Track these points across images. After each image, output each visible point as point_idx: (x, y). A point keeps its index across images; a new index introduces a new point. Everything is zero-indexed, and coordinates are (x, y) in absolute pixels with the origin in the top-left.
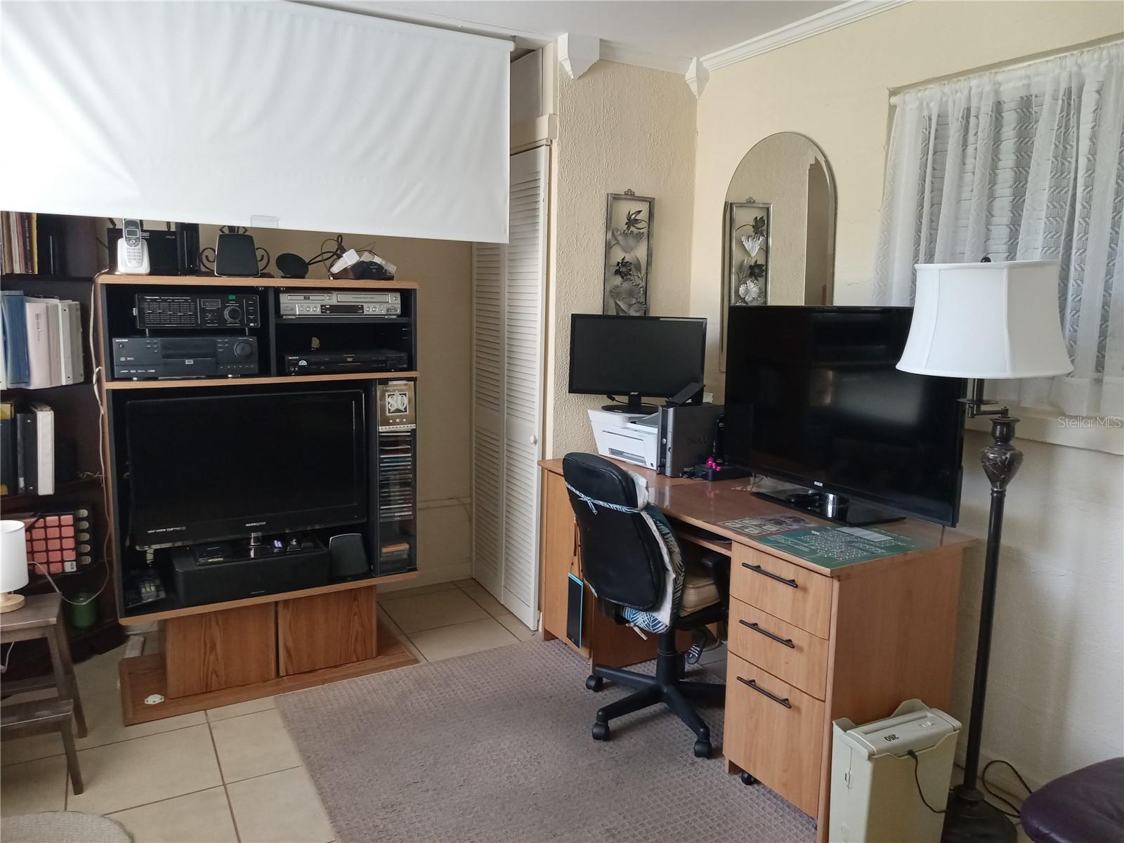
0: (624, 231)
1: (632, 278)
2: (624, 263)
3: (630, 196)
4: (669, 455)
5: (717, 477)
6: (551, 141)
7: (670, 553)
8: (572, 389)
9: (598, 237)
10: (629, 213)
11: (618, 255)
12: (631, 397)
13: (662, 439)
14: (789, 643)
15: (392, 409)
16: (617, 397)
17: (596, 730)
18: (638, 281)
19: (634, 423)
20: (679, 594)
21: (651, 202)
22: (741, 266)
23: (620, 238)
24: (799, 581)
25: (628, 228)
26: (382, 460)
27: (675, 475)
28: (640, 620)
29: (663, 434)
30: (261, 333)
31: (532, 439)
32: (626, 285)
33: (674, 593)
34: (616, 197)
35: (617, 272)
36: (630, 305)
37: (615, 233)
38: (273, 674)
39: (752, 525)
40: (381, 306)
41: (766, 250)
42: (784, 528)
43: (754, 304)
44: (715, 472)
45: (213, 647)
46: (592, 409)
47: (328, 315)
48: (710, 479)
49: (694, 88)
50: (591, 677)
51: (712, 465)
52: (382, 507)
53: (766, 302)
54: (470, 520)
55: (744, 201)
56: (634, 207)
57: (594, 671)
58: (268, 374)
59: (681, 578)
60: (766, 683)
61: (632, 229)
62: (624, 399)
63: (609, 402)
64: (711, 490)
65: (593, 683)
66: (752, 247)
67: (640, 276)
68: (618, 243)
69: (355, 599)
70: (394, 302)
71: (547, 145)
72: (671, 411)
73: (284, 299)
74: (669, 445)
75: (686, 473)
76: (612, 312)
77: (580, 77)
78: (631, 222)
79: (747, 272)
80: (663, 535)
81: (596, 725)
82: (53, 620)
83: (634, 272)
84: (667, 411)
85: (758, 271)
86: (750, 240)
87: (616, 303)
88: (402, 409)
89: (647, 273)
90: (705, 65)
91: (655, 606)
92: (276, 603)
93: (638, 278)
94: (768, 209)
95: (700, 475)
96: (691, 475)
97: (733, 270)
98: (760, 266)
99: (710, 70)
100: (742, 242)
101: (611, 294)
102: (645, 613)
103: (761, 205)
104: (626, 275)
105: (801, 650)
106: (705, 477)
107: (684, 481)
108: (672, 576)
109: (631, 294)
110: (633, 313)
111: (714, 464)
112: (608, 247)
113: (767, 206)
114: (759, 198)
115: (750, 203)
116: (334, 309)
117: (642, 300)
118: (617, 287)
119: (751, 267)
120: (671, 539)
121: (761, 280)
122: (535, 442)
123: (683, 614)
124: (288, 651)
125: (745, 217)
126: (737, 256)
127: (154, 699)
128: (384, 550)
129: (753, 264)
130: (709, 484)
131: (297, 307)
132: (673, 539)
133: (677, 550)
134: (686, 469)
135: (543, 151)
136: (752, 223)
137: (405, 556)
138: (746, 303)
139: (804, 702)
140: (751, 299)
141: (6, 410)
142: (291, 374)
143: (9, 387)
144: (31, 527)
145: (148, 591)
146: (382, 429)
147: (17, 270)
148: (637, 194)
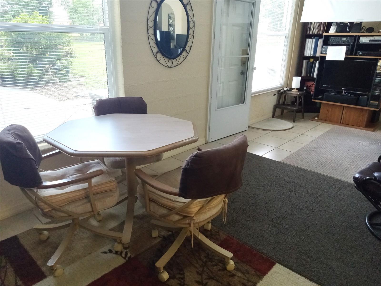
26: (376, 79)
30: (353, 46)
45: (329, 112)
47: (371, 42)
52: (373, 91)
58: (352, 55)
69: (362, 112)
73: (361, 38)
82: (298, 94)
92: (344, 106)
116: (373, 40)
124: (344, 118)
127: (316, 118)
128: (371, 102)
131: (364, 40)
137: (377, 105)
141: (312, 60)
142: (358, 55)
143: (312, 56)
144: (313, 84)
145: (320, 97)
146: (377, 71)
147: (321, 33)
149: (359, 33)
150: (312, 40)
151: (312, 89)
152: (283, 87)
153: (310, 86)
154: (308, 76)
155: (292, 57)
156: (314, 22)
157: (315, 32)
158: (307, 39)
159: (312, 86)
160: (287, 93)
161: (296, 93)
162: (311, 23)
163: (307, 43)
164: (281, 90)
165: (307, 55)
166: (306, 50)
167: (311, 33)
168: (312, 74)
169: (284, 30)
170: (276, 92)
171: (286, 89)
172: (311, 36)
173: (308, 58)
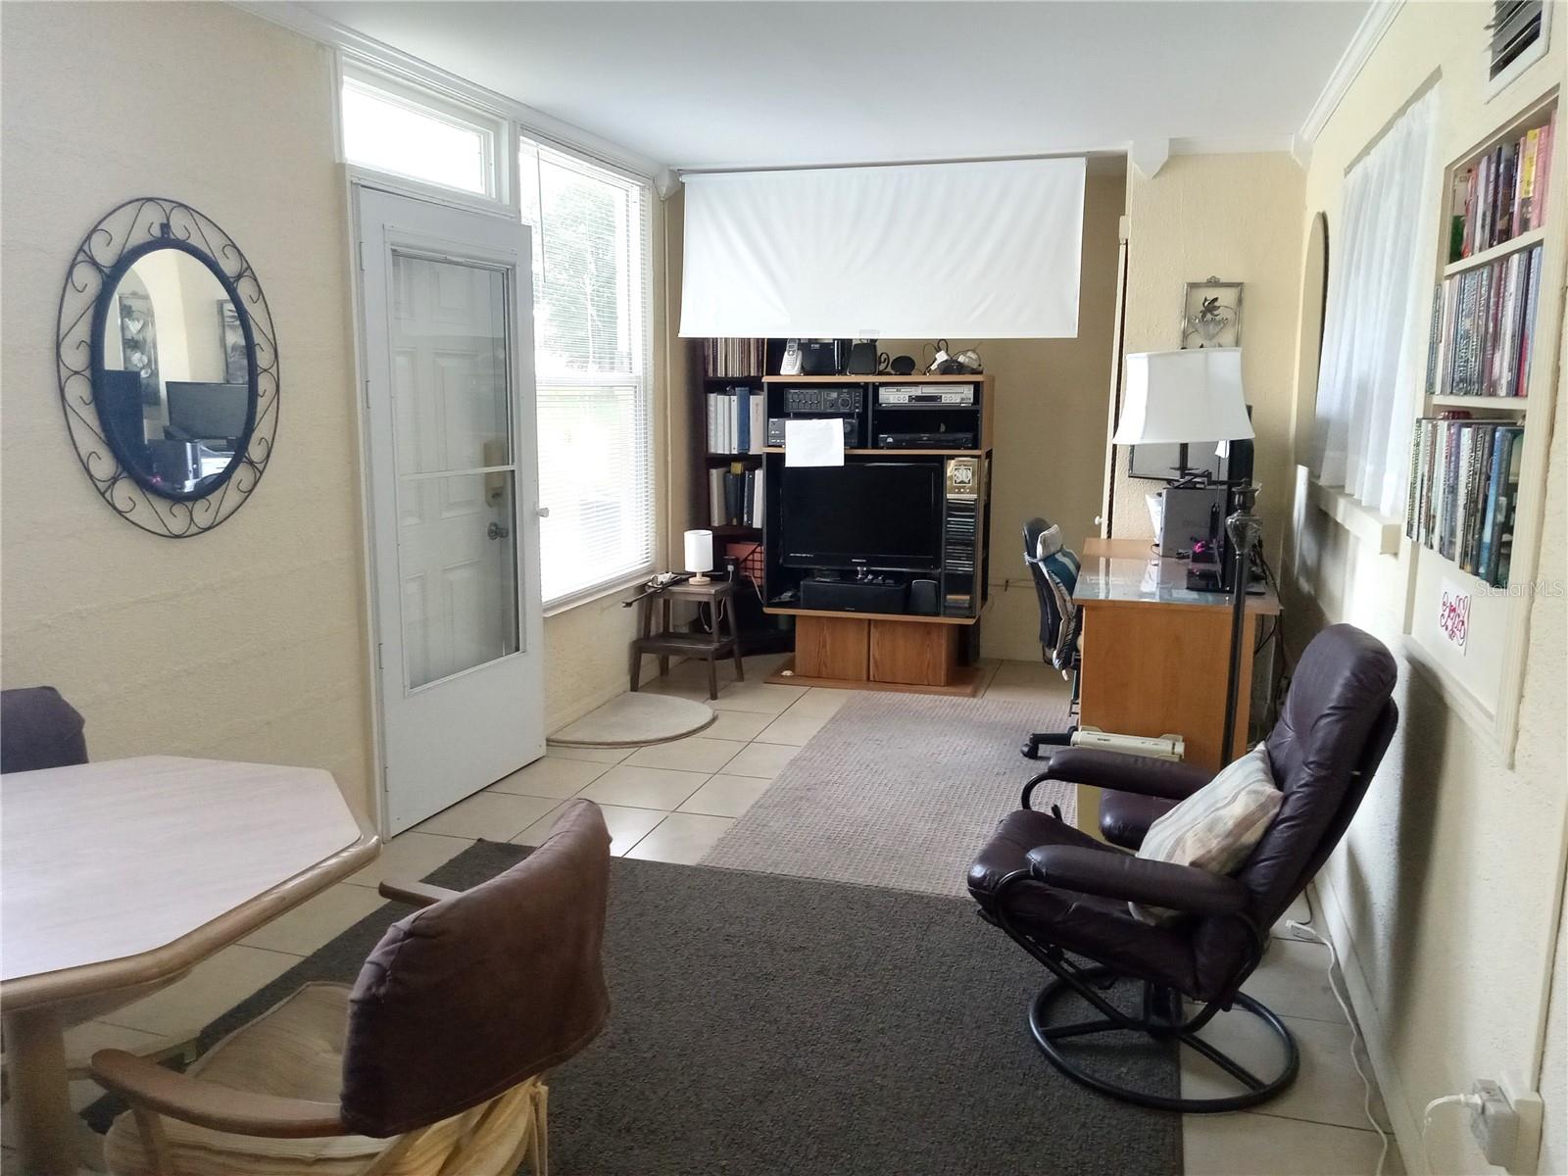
0: (1200, 319)
3: (1214, 283)
4: (1162, 534)
6: (1128, 240)
8: (1132, 475)
9: (1174, 325)
10: (1208, 299)
15: (958, 481)
21: (1242, 286)
23: (1198, 326)
25: (1202, 316)
26: (949, 522)
27: (1166, 554)
30: (862, 417)
34: (1195, 286)
37: (1192, 321)
38: (865, 677)
40: (957, 396)
44: (1195, 553)
45: (824, 646)
46: (1150, 495)
47: (914, 403)
49: (1299, 160)
52: (947, 561)
56: (1211, 294)
58: (866, 447)
61: (1209, 316)
68: (1196, 331)
69: (929, 633)
70: (968, 392)
71: (1124, 244)
73: (882, 391)
75: (1180, 554)
77: (1155, 177)
78: (1211, 306)
82: (713, 591)
88: (967, 481)
92: (870, 620)
96: (1183, 557)
112: (1186, 335)
116: (919, 399)
124: (875, 662)
127: (787, 673)
128: (949, 597)
131: (891, 397)
134: (1179, 551)
137: (967, 605)
141: (737, 468)
142: (882, 448)
143: (735, 452)
144: (753, 552)
145: (787, 596)
146: (949, 496)
147: (752, 374)
148: (1223, 280)
149: (874, 373)
150: (727, 398)
151: (753, 569)
152: (651, 571)
153: (746, 559)
154: (735, 522)
155: (670, 459)
156: (726, 339)
157: (735, 371)
158: (712, 397)
159: (751, 557)
160: (673, 593)
161: (703, 590)
162: (715, 341)
163: (712, 408)
164: (650, 584)
165: (720, 452)
166: (712, 434)
167: (721, 373)
168: (745, 516)
169: (626, 365)
170: (632, 591)
171: (664, 578)
172: (723, 386)
173: (724, 461)
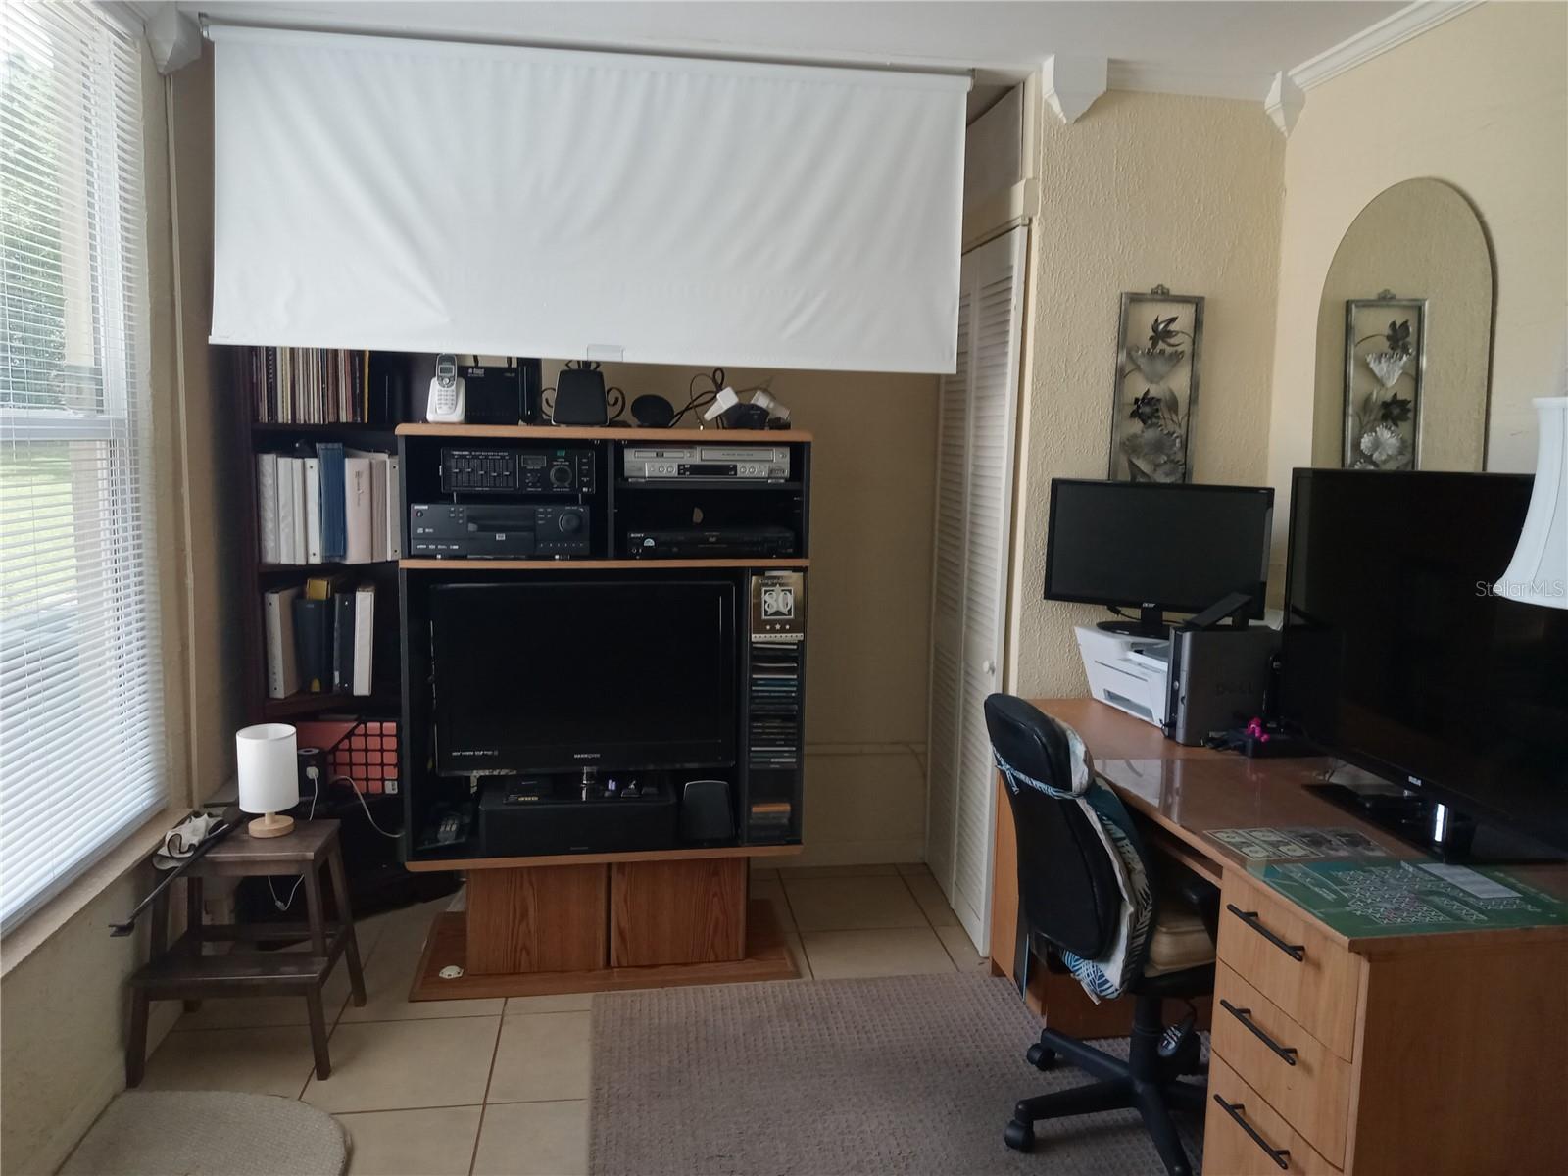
0: (1149, 350)
1: (1162, 422)
2: (1147, 399)
3: (1162, 295)
4: (1182, 708)
5: (1261, 751)
6: (1030, 220)
7: (1128, 871)
8: (1049, 594)
9: (1104, 359)
10: (1157, 320)
11: (1138, 387)
12: (1144, 610)
13: (1173, 683)
14: (1288, 1054)
15: (770, 611)
16: (1125, 610)
17: (1011, 1133)
18: (1171, 427)
19: (1139, 652)
20: (1141, 939)
21: (1198, 303)
22: (1366, 405)
23: (1142, 362)
24: (1312, 951)
25: (1154, 345)
26: (754, 682)
27: (1190, 743)
28: (1084, 971)
29: (1175, 674)
30: (596, 502)
31: (986, 666)
32: (1151, 434)
33: (1131, 938)
34: (1135, 298)
35: (1135, 414)
36: (1157, 466)
37: (1133, 353)
38: (601, 960)
39: (1259, 844)
40: (763, 466)
41: (1416, 377)
42: (1322, 853)
43: (1391, 467)
44: (1257, 742)
45: (525, 915)
46: (1083, 626)
47: (688, 478)
48: (1250, 752)
49: (1279, 120)
50: (1035, 1046)
51: (1254, 732)
52: (753, 749)
53: (1413, 461)
54: (925, 776)
55: (1373, 296)
56: (1165, 311)
57: (1043, 1038)
58: (603, 556)
59: (1146, 916)
60: (1257, 1114)
61: (1161, 345)
62: (1135, 614)
63: (1110, 617)
64: (1250, 770)
65: (1037, 1056)
66: (1388, 372)
67: (1175, 419)
68: (1138, 368)
69: (717, 873)
70: (781, 459)
71: (1024, 226)
72: (1187, 637)
73: (630, 456)
74: (1183, 692)
75: (1212, 739)
76: (1124, 476)
77: (1077, 120)
78: (1161, 334)
79: (1378, 413)
80: (1115, 841)
81: (1013, 1124)
83: (1164, 412)
84: (1181, 636)
85: (1398, 411)
86: (1383, 360)
87: (1132, 464)
88: (785, 611)
89: (1189, 414)
90: (1297, 81)
91: (1101, 953)
92: (609, 865)
93: (1172, 424)
94: (1420, 309)
95: (1232, 745)
96: (1219, 744)
97: (1351, 410)
98: (1404, 403)
99: (1305, 90)
100: (1368, 364)
101: (1126, 447)
102: (1090, 962)
103: (1405, 303)
104: (1149, 418)
105: (1308, 1069)
106: (1242, 750)
107: (1207, 753)
108: (1129, 909)
109: (1158, 447)
110: (1161, 478)
111: (1258, 730)
112: (1121, 375)
113: (1419, 303)
114: (1404, 290)
115: (1385, 300)
116: (696, 469)
117: (1179, 456)
118: (1135, 436)
119: (1385, 405)
120: (1129, 848)
121: (1405, 428)
122: (992, 670)
123: (1150, 973)
124: (621, 933)
125: (1375, 324)
126: (1359, 386)
127: (450, 972)
128: (755, 809)
129: (1388, 397)
130: (1247, 763)
131: (648, 466)
132: (1131, 848)
133: (1139, 866)
134: (1212, 734)
135: (1018, 236)
136: (1387, 331)
137: (786, 821)
138: (1375, 464)
139: (1311, 1163)
140: (1383, 457)
141: (320, 588)
142: (632, 557)
143: (316, 559)
144: (350, 734)
145: (448, 830)
146: (755, 637)
147: (343, 419)
148: (1174, 292)
149: (603, 423)
150: (297, 462)
153: (335, 748)
154: (316, 686)
155: (190, 582)
156: (292, 350)
157: (311, 412)
158: (268, 460)
159: (345, 744)
160: (215, 865)
162: (271, 352)
163: (267, 481)
164: (164, 851)
165: (285, 560)
166: (269, 526)
167: (284, 416)
168: (337, 674)
169: (89, 396)
171: (194, 831)
172: (294, 440)
173: (294, 577)
